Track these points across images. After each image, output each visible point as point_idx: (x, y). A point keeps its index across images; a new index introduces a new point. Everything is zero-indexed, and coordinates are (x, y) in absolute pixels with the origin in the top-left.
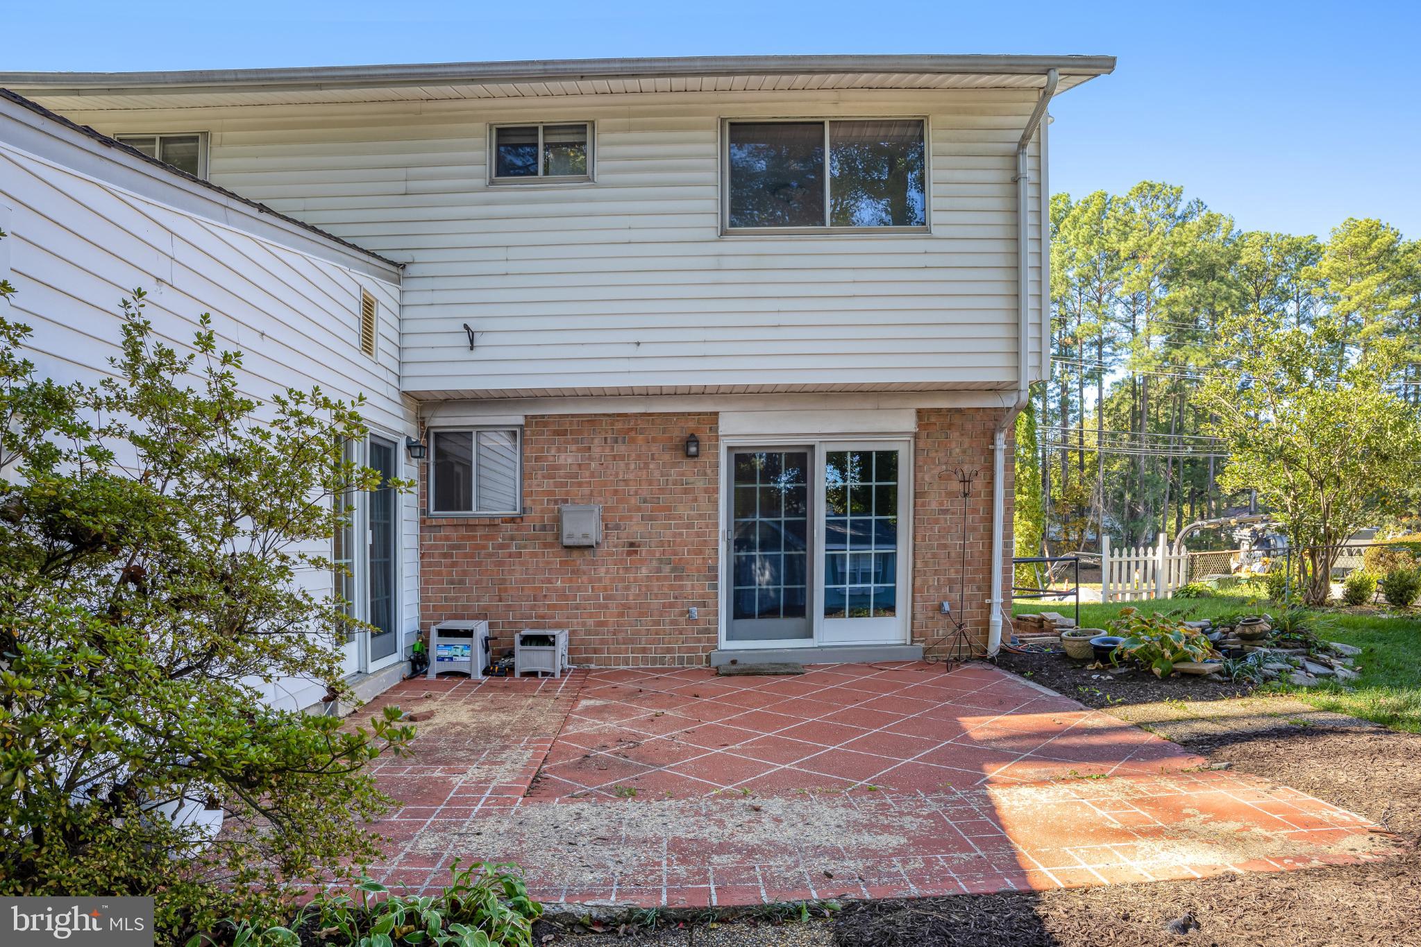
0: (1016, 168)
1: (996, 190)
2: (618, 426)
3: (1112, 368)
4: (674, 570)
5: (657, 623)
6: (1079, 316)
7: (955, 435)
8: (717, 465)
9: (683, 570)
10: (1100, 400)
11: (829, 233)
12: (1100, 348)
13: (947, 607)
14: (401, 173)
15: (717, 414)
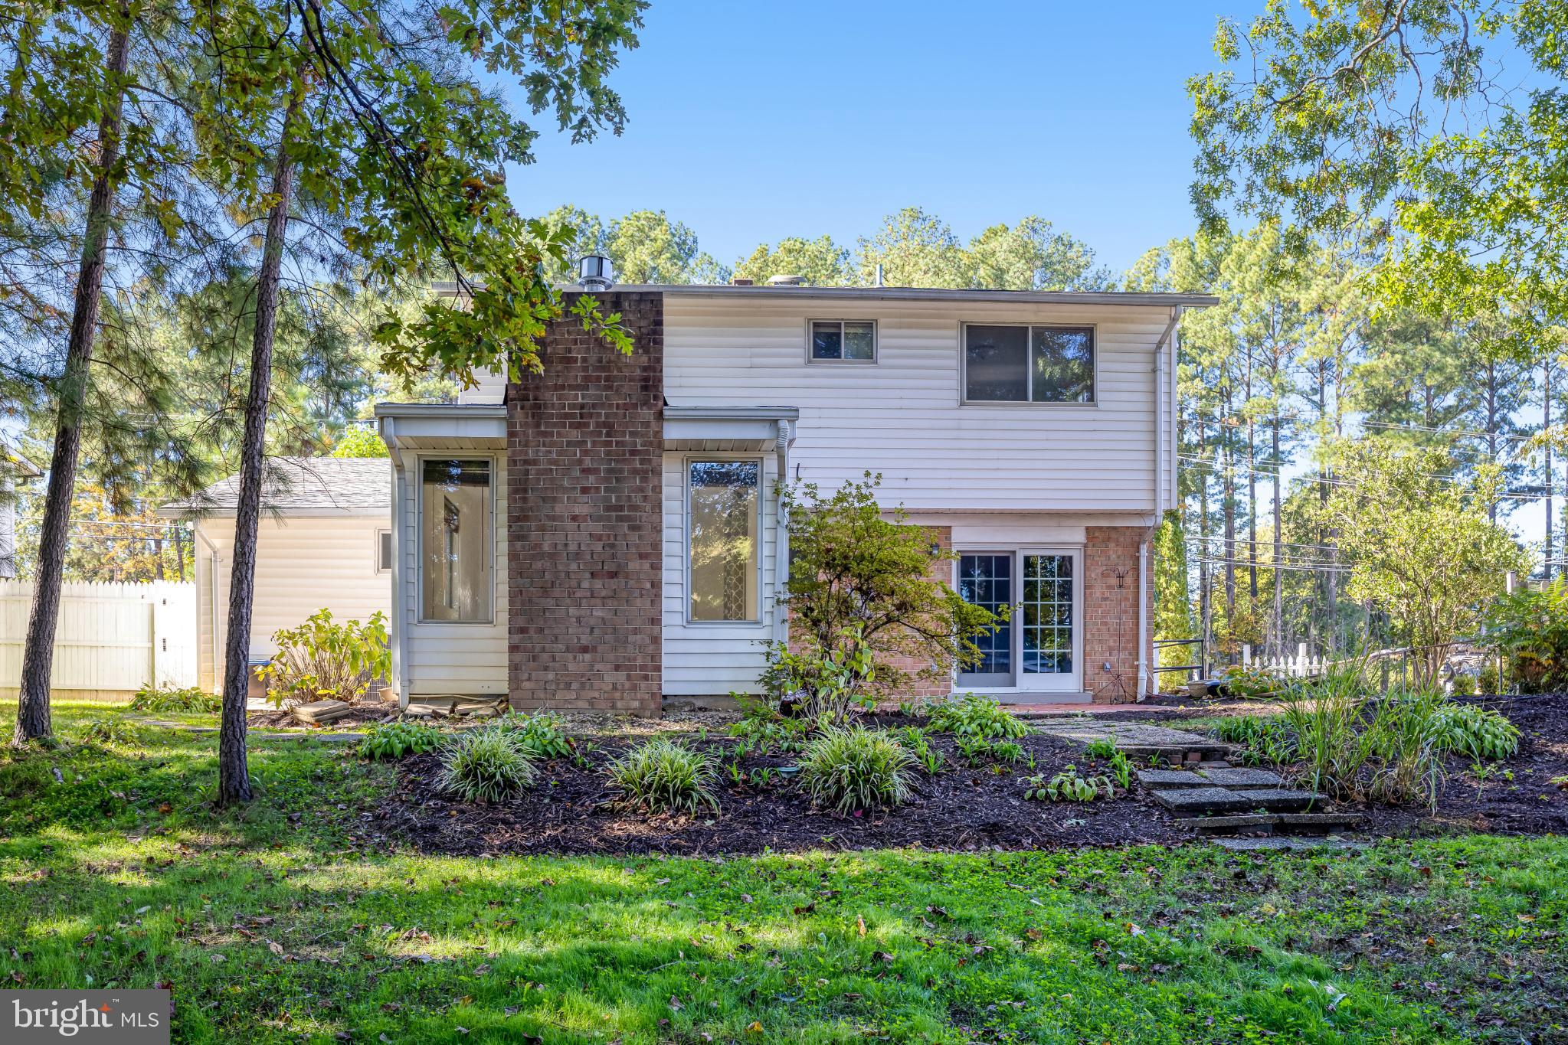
0: (1154, 362)
1: (1140, 377)
3: (1291, 458)
6: (1248, 385)
7: (1112, 545)
8: (950, 563)
10: (1276, 500)
11: (1030, 405)
12: (1276, 428)
13: (1108, 666)
14: (748, 352)
15: (950, 528)
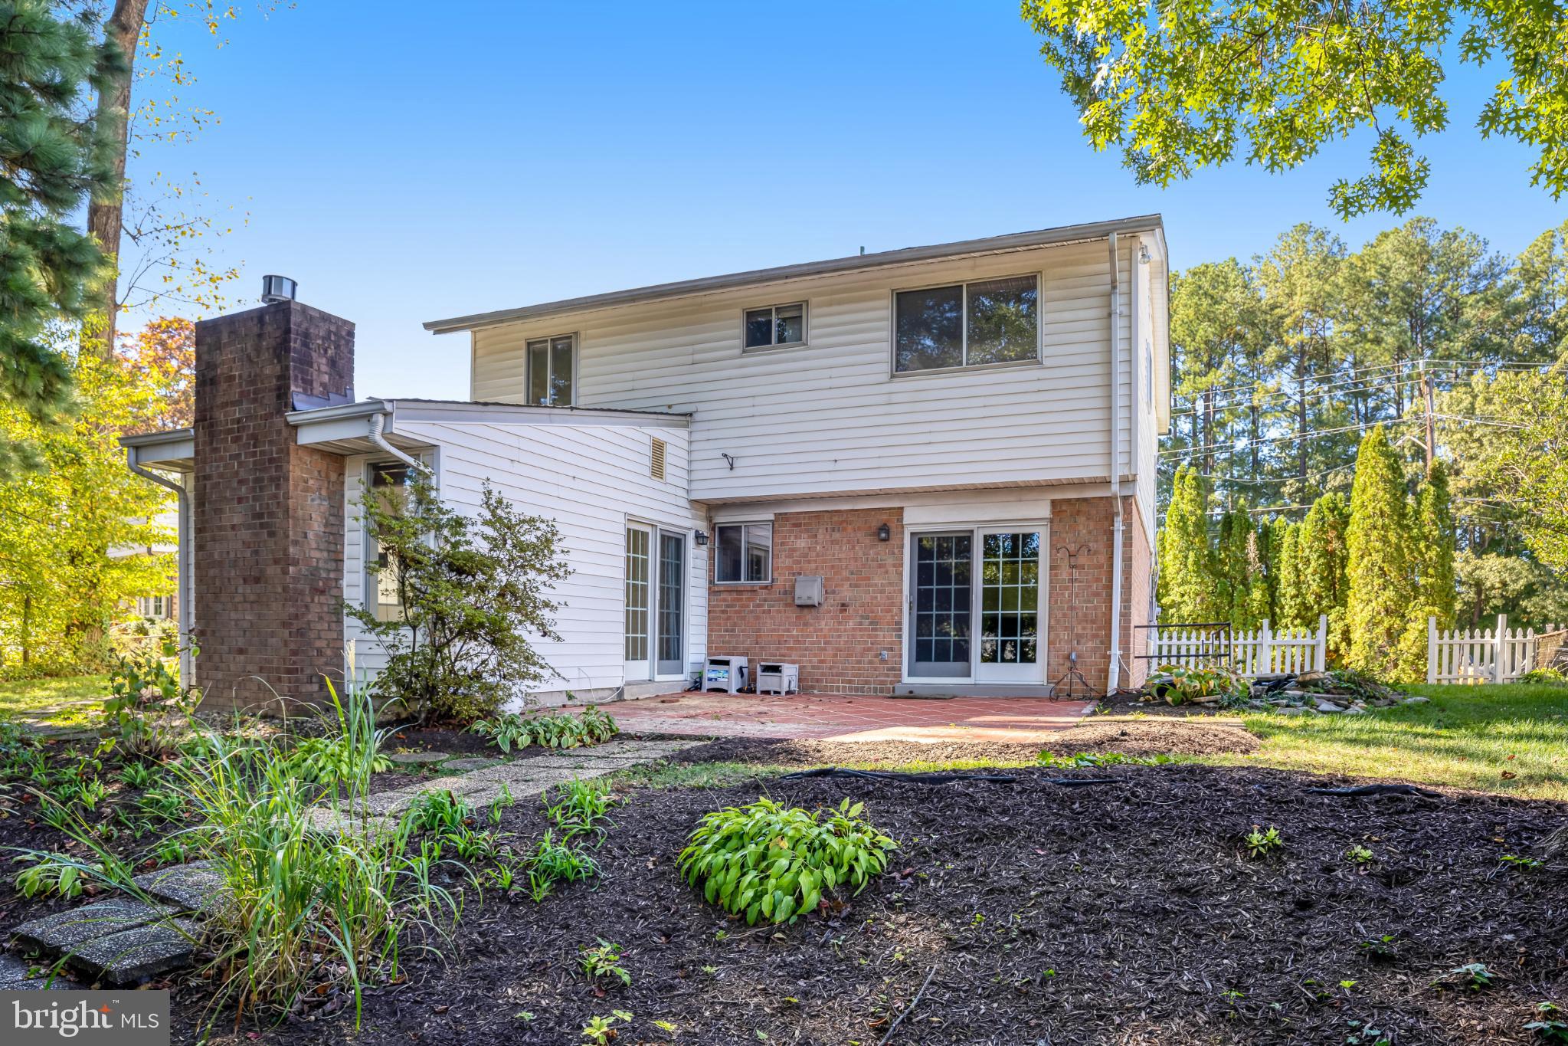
0: (1110, 305)
1: (1095, 324)
2: (835, 519)
4: (871, 623)
5: (859, 662)
7: (1082, 519)
8: (902, 547)
9: (877, 623)
11: (966, 370)
13: (1073, 656)
14: (690, 349)
15: (902, 508)
